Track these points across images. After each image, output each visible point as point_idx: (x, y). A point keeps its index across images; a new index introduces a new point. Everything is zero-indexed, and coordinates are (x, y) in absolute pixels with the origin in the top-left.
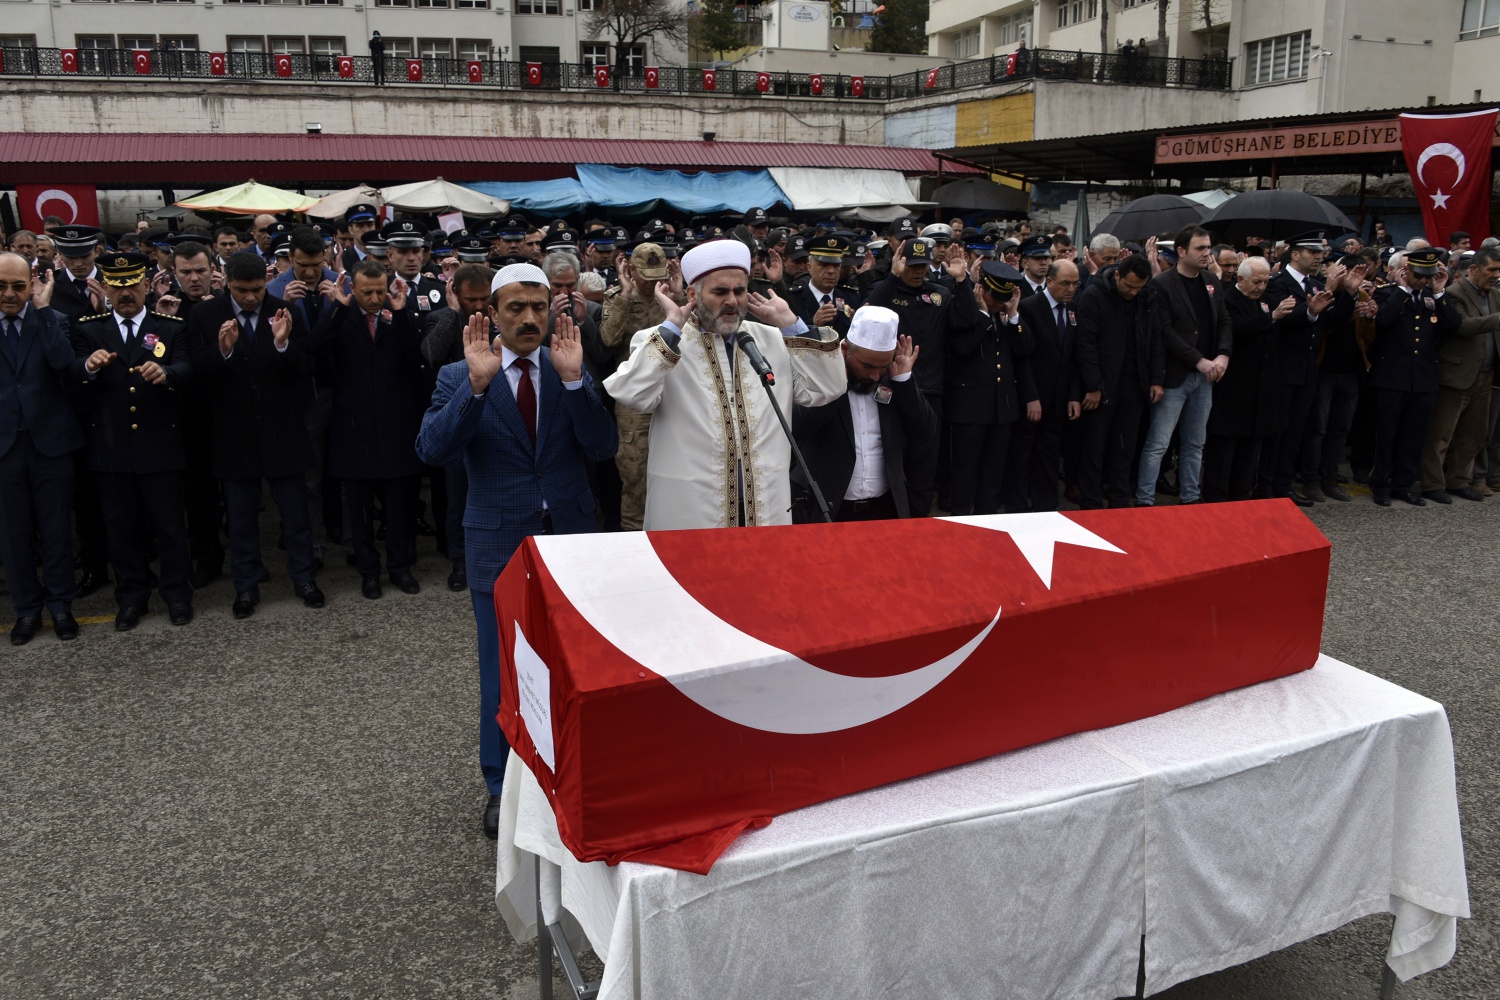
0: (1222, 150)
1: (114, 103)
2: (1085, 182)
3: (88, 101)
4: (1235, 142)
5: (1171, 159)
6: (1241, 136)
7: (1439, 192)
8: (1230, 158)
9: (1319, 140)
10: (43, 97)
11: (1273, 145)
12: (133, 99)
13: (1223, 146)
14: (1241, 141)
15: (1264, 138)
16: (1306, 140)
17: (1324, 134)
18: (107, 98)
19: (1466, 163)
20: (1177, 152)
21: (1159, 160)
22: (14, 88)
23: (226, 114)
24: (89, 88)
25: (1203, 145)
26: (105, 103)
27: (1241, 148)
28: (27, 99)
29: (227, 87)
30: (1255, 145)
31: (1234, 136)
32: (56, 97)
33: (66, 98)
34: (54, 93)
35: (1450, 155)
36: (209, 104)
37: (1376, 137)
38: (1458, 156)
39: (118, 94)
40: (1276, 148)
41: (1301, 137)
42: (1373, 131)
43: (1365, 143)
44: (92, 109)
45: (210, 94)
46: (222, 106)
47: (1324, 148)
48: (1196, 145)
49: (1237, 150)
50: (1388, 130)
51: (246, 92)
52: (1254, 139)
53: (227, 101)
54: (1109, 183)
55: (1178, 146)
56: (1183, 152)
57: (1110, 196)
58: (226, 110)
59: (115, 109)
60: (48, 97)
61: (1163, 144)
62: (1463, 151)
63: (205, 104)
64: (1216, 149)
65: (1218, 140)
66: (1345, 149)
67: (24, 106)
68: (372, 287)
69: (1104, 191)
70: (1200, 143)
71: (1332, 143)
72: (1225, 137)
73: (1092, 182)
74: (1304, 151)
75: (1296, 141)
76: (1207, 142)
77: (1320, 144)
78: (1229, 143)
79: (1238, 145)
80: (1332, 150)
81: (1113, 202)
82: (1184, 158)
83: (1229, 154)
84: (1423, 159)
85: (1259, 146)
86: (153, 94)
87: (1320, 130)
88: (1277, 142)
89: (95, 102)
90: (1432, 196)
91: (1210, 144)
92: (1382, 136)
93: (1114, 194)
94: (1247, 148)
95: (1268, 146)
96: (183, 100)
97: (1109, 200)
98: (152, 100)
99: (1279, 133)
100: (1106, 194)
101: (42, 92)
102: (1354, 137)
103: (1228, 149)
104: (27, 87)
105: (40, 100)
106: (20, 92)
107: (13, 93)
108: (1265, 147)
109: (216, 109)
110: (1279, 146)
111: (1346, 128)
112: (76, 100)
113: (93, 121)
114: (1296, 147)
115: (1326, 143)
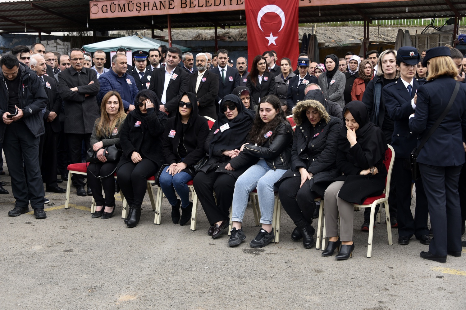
0: (135, 10)
2: (37, 34)
4: (142, 4)
5: (101, 15)
6: (146, 1)
7: (271, 34)
8: (140, 15)
9: (196, 3)
11: (167, 6)
13: (135, 7)
14: (146, 4)
15: (161, 2)
16: (188, 3)
19: (286, 17)
20: (105, 11)
21: (93, 16)
25: (122, 6)
27: (147, 8)
30: (156, 6)
31: (141, 1)
35: (276, 12)
37: (231, 1)
38: (281, 13)
40: (169, 8)
41: (184, 2)
43: (225, 5)
47: (199, 8)
48: (117, 7)
49: (144, 10)
52: (155, 3)
54: (53, 34)
55: (105, 7)
56: (109, 11)
57: (56, 42)
61: (94, 5)
62: (283, 10)
64: (131, 9)
65: (131, 3)
66: (212, 9)
69: (52, 39)
70: (119, 5)
71: (205, 5)
72: (135, 1)
73: (42, 34)
74: (188, 10)
75: (182, 4)
76: (124, 5)
77: (197, 6)
78: (138, 5)
79: (145, 6)
80: (204, 9)
81: (58, 46)
82: (109, 15)
83: (139, 12)
84: (261, 15)
85: (158, 7)
88: (169, 4)
90: (267, 38)
91: (126, 6)
92: (235, 0)
93: (58, 41)
94: (151, 8)
95: (164, 7)
97: (55, 45)
100: (53, 41)
102: (218, 2)
103: (139, 9)
108: (162, 7)
110: (171, 7)
114: (181, 7)
115: (201, 5)
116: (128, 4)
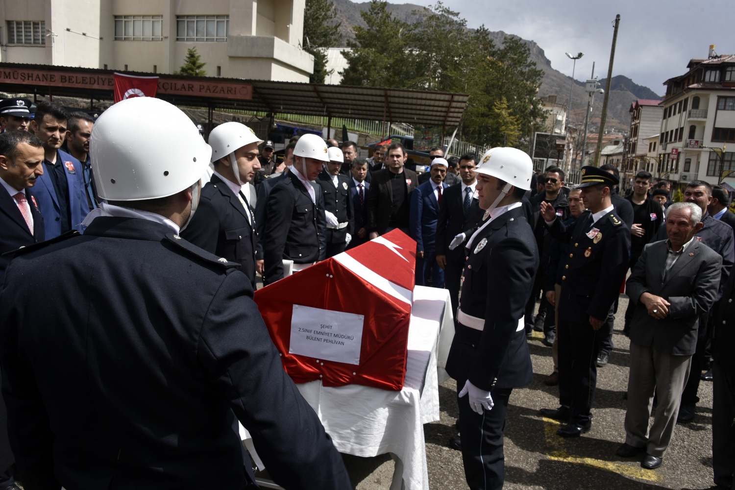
0: (19, 78)
4: (27, 75)
6: (30, 72)
8: (24, 83)
9: (74, 79)
11: (49, 79)
13: (20, 76)
14: (30, 75)
15: (43, 75)
16: (67, 79)
17: (77, 77)
25: (7, 74)
27: (30, 79)
30: (39, 78)
31: (26, 72)
37: (103, 82)
40: (51, 81)
41: (64, 77)
42: (102, 79)
43: (98, 84)
47: (77, 84)
48: (3, 73)
49: (28, 79)
50: (109, 79)
52: (38, 75)
62: (145, 94)
64: (16, 77)
65: (17, 73)
66: (88, 86)
70: (5, 73)
71: (82, 82)
72: (20, 71)
74: (67, 85)
75: (62, 79)
76: (9, 73)
77: (75, 82)
78: (23, 75)
79: (29, 77)
80: (81, 86)
83: (24, 81)
84: (127, 95)
85: (41, 79)
87: (75, 75)
88: (51, 78)
91: (11, 74)
92: (106, 82)
94: (34, 78)
95: (46, 80)
99: (52, 73)
102: (93, 81)
103: (23, 78)
108: (45, 80)
110: (52, 80)
111: (88, 76)
114: (62, 82)
115: (78, 82)
116: (14, 73)
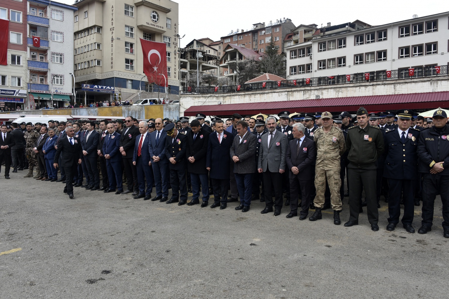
1: (401, 86)
3: (392, 86)
10: (379, 86)
12: (407, 84)
18: (399, 85)
22: (371, 84)
23: (438, 87)
24: (393, 82)
26: (398, 86)
28: (374, 87)
29: (440, 77)
32: (383, 86)
33: (386, 86)
34: (382, 84)
36: (432, 84)
39: (402, 83)
44: (393, 88)
45: (433, 80)
46: (437, 84)
51: (446, 79)
53: (439, 82)
58: (438, 85)
59: (400, 88)
60: (381, 86)
63: (431, 84)
67: (373, 89)
68: (220, 126)
86: (414, 82)
89: (395, 86)
96: (424, 83)
98: (413, 84)
101: (379, 84)
104: (375, 83)
105: (378, 87)
106: (373, 85)
107: (371, 85)
109: (435, 85)
112: (389, 86)
113: (393, 92)
